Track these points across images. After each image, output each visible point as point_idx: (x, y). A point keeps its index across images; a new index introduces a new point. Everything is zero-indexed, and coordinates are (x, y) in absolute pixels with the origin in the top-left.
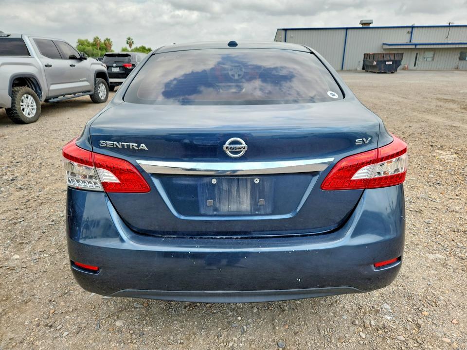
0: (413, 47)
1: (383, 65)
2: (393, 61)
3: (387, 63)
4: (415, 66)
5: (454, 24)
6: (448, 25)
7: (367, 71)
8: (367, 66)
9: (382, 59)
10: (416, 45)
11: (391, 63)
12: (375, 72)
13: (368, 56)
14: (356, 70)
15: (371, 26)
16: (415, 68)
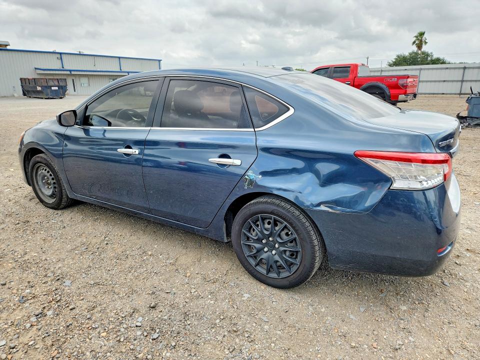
0: (69, 73)
1: (49, 91)
2: (58, 86)
3: (53, 88)
4: (75, 91)
5: (84, 53)
6: (79, 53)
7: (30, 97)
8: (28, 91)
9: (46, 85)
10: (70, 71)
11: (57, 88)
12: (42, 98)
13: (27, 81)
14: (14, 96)
15: (8, 47)
16: (75, 93)
